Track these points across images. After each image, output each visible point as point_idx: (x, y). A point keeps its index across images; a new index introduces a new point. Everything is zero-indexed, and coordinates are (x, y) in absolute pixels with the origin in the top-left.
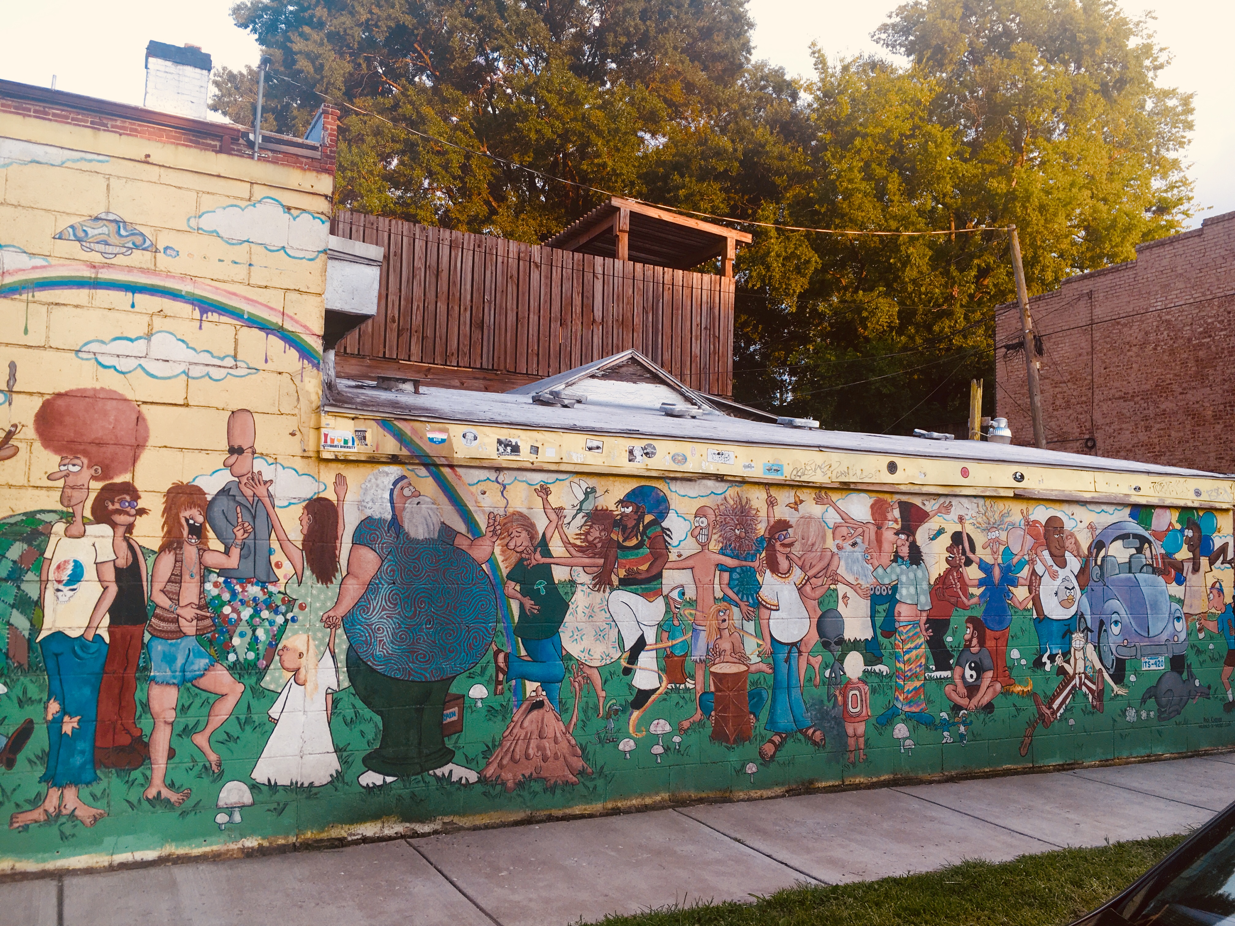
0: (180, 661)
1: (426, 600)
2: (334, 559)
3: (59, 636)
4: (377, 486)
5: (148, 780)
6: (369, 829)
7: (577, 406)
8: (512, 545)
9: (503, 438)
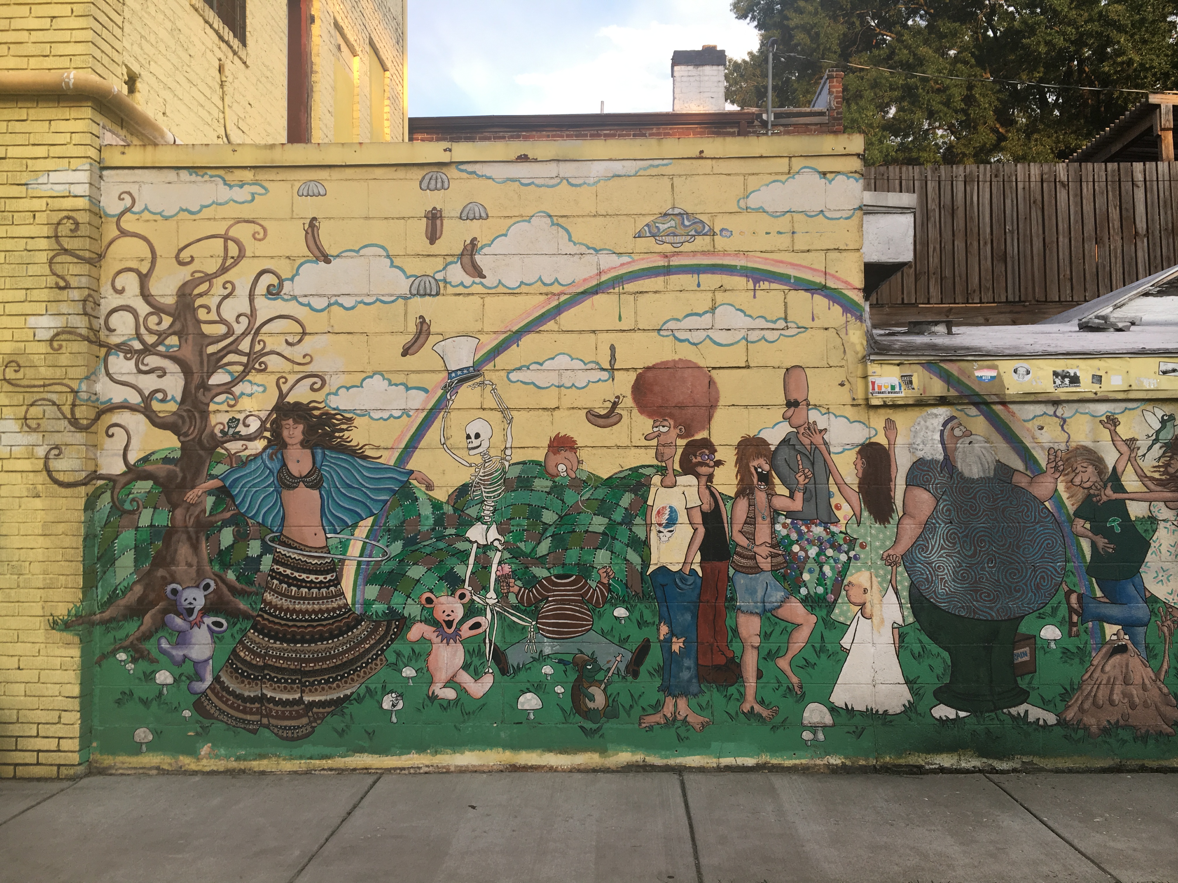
0: (760, 594)
1: (987, 539)
2: (889, 500)
3: (663, 570)
4: (927, 428)
5: (742, 696)
6: (946, 761)
7: (1133, 328)
8: (1077, 480)
9: (1059, 370)
